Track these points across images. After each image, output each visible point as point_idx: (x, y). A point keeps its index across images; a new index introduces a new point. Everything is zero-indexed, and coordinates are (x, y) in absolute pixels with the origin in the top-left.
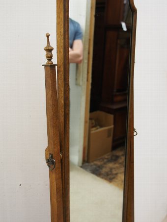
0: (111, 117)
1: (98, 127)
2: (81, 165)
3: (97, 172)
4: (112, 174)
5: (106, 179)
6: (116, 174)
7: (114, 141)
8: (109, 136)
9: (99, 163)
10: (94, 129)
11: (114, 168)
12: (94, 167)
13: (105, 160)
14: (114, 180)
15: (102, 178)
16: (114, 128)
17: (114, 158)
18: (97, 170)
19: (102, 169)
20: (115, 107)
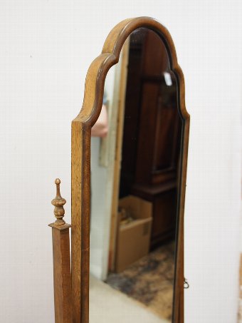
0: (148, 206)
1: (130, 219)
2: (105, 278)
3: (127, 289)
4: (149, 292)
5: (141, 301)
6: (156, 292)
7: (152, 239)
8: (145, 233)
9: (130, 273)
10: (124, 222)
11: (153, 282)
12: (124, 280)
13: (140, 269)
14: (152, 302)
15: (136, 299)
16: (154, 221)
17: (152, 265)
18: (128, 286)
19: (134, 283)
20: (155, 191)
